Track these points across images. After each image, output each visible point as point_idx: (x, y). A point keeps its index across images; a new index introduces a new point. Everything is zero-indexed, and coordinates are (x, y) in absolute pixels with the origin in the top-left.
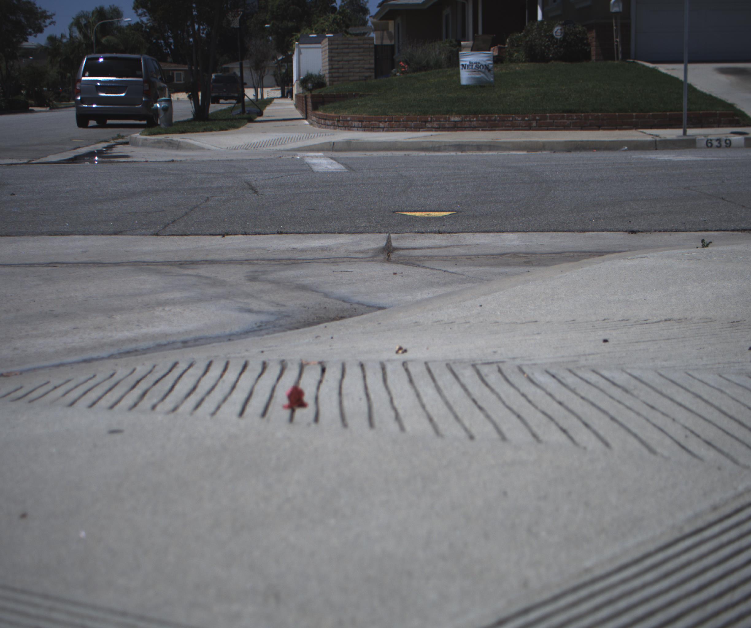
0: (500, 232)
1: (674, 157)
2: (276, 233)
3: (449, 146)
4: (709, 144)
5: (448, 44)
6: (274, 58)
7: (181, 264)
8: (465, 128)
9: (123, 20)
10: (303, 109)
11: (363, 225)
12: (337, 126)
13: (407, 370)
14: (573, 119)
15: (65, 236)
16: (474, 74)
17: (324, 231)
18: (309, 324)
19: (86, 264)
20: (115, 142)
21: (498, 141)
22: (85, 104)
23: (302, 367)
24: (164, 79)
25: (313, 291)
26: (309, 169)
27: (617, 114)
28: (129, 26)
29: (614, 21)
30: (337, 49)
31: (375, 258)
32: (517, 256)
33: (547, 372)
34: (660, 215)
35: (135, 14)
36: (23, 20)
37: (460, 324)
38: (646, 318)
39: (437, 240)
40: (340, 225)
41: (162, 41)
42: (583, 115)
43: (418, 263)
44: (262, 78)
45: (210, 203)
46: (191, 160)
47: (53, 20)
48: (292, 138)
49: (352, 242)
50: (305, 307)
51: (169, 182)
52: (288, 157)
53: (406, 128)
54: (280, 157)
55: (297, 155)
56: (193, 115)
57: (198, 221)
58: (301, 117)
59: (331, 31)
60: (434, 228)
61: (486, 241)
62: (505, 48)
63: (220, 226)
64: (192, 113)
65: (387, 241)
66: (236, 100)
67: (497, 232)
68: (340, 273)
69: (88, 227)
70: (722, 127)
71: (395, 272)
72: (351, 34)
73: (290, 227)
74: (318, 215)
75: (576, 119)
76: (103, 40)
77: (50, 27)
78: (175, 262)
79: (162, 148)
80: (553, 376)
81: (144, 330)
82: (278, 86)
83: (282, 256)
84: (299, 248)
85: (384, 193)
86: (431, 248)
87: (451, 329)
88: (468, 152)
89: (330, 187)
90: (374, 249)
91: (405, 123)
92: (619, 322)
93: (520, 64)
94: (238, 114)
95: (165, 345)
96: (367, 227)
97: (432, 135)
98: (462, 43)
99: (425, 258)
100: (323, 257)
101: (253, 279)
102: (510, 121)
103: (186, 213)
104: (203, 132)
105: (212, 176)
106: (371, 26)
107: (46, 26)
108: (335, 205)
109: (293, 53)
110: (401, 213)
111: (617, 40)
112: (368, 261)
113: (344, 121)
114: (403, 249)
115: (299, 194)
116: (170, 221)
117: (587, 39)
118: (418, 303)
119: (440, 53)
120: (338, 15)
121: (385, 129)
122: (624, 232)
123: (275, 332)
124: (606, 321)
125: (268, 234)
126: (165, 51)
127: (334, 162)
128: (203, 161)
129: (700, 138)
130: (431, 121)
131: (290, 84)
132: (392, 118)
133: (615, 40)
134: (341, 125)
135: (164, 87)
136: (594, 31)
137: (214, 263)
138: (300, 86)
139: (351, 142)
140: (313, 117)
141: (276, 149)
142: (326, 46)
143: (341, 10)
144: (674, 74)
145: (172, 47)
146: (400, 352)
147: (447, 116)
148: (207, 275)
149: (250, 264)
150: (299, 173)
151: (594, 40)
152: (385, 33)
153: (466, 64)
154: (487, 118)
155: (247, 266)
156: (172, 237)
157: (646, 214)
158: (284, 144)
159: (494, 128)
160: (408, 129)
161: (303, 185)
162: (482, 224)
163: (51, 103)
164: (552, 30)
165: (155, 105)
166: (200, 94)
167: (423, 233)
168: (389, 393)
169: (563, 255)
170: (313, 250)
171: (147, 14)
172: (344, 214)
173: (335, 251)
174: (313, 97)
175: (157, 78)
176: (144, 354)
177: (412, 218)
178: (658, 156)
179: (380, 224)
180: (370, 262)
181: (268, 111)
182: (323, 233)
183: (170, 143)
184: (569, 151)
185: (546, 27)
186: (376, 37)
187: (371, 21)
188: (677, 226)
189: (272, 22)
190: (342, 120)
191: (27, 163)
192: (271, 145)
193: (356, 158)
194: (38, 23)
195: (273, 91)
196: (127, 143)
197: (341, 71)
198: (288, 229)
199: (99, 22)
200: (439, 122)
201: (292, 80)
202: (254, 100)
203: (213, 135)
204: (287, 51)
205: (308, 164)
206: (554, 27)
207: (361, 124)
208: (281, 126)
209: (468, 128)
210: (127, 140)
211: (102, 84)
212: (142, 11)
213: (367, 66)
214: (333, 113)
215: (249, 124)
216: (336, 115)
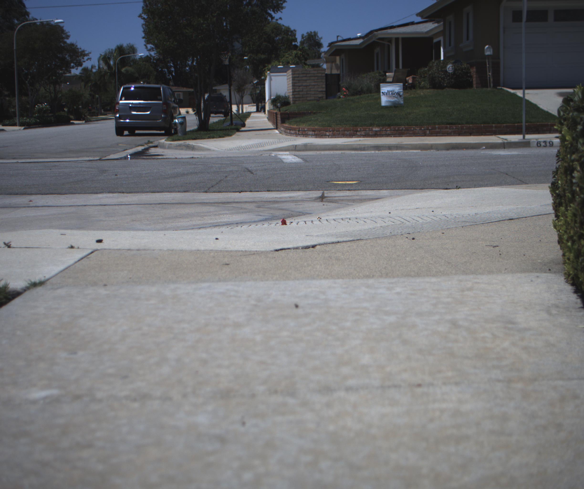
0: (380, 190)
4: (539, 145)
5: (377, 75)
6: (251, 82)
9: (138, 55)
10: (274, 121)
11: (311, 187)
12: (298, 134)
14: (453, 129)
16: (390, 99)
20: (148, 146)
21: (403, 143)
22: (122, 120)
24: (176, 101)
26: (281, 161)
27: (482, 125)
28: (141, 58)
29: (487, 61)
30: (298, 77)
31: (316, 201)
35: (146, 50)
36: (68, 57)
39: (348, 193)
40: (299, 187)
41: (166, 70)
42: (460, 126)
43: (336, 202)
44: (242, 97)
45: (228, 178)
47: (90, 57)
48: (268, 142)
52: (266, 155)
54: (261, 155)
55: (272, 154)
56: (198, 127)
57: (225, 186)
58: (273, 128)
59: (293, 63)
63: (237, 188)
64: (197, 125)
65: (322, 194)
66: (223, 114)
67: (378, 190)
68: (299, 205)
71: (324, 205)
72: (308, 65)
74: (287, 183)
75: (455, 129)
76: (123, 70)
77: (87, 62)
79: (182, 149)
82: (254, 103)
83: (271, 200)
84: (278, 197)
85: (324, 173)
86: (344, 196)
88: (383, 151)
89: (294, 170)
90: (315, 197)
91: (343, 132)
93: (425, 90)
94: (228, 126)
96: (313, 188)
97: (360, 140)
98: (387, 74)
99: (339, 200)
100: (291, 200)
102: (412, 130)
103: (217, 183)
105: (224, 165)
106: (324, 60)
107: (84, 62)
108: (296, 179)
110: (331, 182)
111: (490, 74)
112: (313, 201)
113: (303, 131)
114: (330, 197)
115: (277, 174)
116: (211, 186)
117: (470, 73)
119: (370, 82)
120: (299, 51)
121: (330, 136)
125: (262, 191)
126: (168, 77)
127: (296, 157)
129: (533, 141)
130: (360, 131)
131: (263, 102)
132: (335, 129)
133: (488, 74)
134: (301, 134)
135: (176, 107)
136: (475, 67)
138: (271, 105)
139: (307, 145)
140: (281, 128)
141: (258, 150)
142: (290, 75)
143: (301, 48)
145: (174, 74)
147: (371, 127)
148: (237, 206)
149: (256, 203)
150: (275, 163)
151: (475, 73)
152: (334, 65)
153: (385, 92)
154: (397, 129)
156: (214, 193)
158: (263, 147)
159: (401, 135)
160: (345, 136)
161: (278, 170)
162: (372, 187)
163: (86, 118)
164: (446, 67)
165: (174, 120)
167: (341, 190)
170: (285, 197)
171: (154, 49)
172: (301, 183)
173: (296, 198)
174: (281, 113)
175: (171, 101)
177: (337, 184)
179: (319, 187)
181: (248, 122)
182: (290, 191)
183: (188, 146)
184: (448, 149)
185: (442, 65)
186: (327, 68)
189: (249, 55)
190: (301, 131)
191: (100, 160)
192: (255, 147)
193: (310, 155)
194: (78, 59)
195: (250, 107)
196: (156, 147)
197: (301, 93)
198: (272, 189)
199: (120, 57)
200: (365, 132)
201: (264, 99)
202: (238, 115)
203: (215, 141)
204: (261, 77)
205: (280, 159)
206: (447, 64)
207: (314, 133)
208: (260, 134)
209: (385, 135)
210: (156, 145)
211: (133, 106)
212: (150, 47)
213: (320, 90)
214: (295, 125)
215: (238, 133)
216: (298, 127)
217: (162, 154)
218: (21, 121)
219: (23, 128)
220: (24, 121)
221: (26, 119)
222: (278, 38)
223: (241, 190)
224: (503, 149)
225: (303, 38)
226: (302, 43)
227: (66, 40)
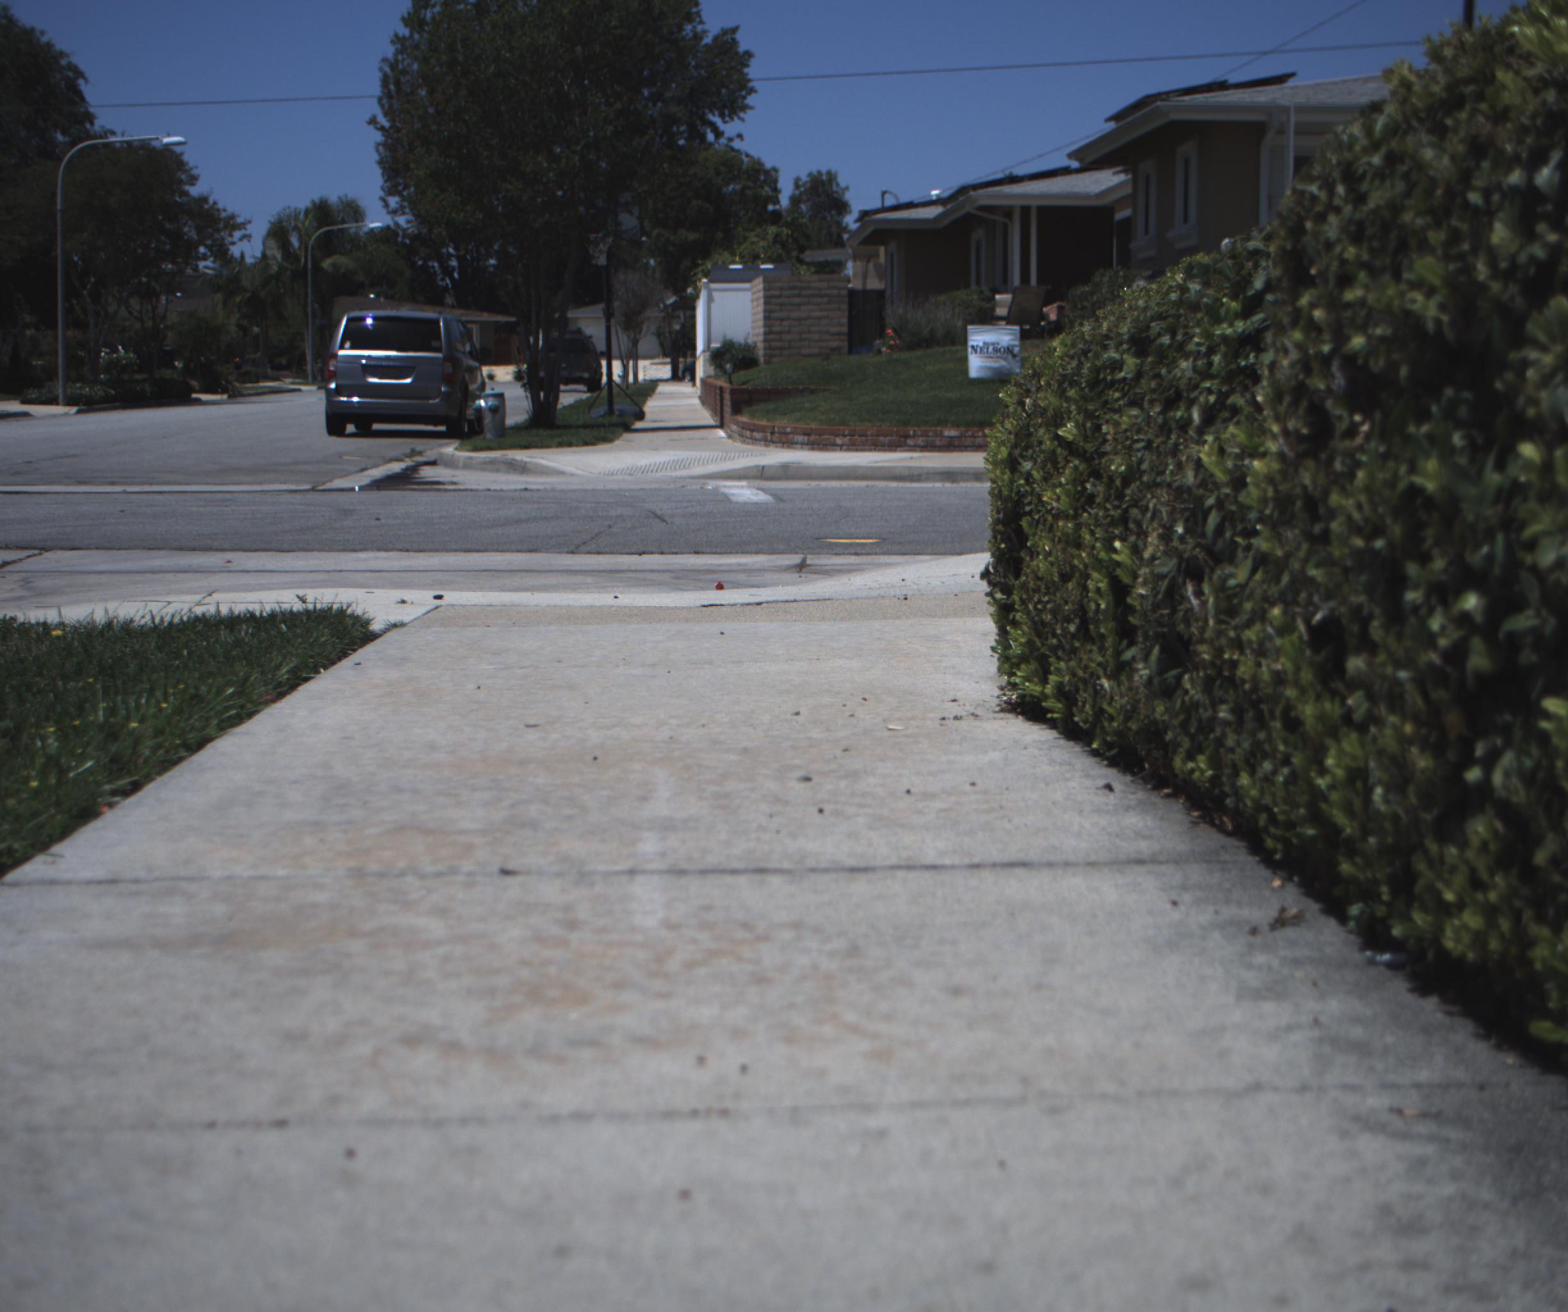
3: (934, 473)
6: (659, 300)
7: (609, 572)
8: (967, 447)
9: (366, 225)
10: (715, 408)
12: (770, 441)
20: (413, 461)
22: (343, 396)
26: (727, 499)
30: (780, 297)
31: (787, 571)
36: (191, 232)
41: (436, 264)
44: (635, 343)
45: (614, 530)
48: (700, 458)
52: (694, 487)
53: (877, 446)
54: (683, 487)
55: (709, 485)
56: (530, 417)
57: (609, 543)
58: (713, 423)
59: (769, 257)
63: (634, 547)
64: (528, 414)
65: (803, 559)
66: (585, 384)
68: (753, 577)
72: (808, 264)
73: (706, 549)
74: (736, 539)
78: (602, 570)
79: (498, 471)
82: (665, 355)
83: (700, 568)
85: (813, 522)
89: (751, 517)
90: (788, 565)
91: (874, 438)
94: (602, 416)
96: (785, 550)
97: (911, 458)
98: (999, 296)
103: (593, 538)
104: (557, 447)
107: (233, 243)
108: (755, 532)
110: (824, 540)
114: (816, 565)
115: (715, 523)
116: (580, 544)
119: (953, 317)
120: (785, 228)
121: (844, 448)
125: (684, 553)
127: (760, 492)
128: (573, 490)
130: (914, 436)
131: (689, 353)
132: (855, 430)
134: (777, 440)
138: (711, 365)
139: (790, 466)
140: (732, 425)
141: (676, 476)
142: (759, 291)
145: (456, 275)
147: (939, 429)
152: (871, 266)
156: (589, 555)
158: (687, 468)
160: (879, 448)
161: (719, 515)
165: (477, 402)
171: (407, 210)
172: (763, 540)
173: (751, 566)
174: (733, 389)
175: (464, 352)
177: (835, 544)
179: (800, 548)
180: (782, 573)
181: (651, 406)
183: (511, 464)
186: (855, 275)
190: (781, 433)
191: (313, 489)
194: (216, 236)
195: (654, 367)
196: (433, 463)
197: (786, 337)
198: (704, 549)
199: (319, 227)
200: (925, 438)
201: (693, 347)
202: (624, 387)
203: (575, 452)
204: (685, 290)
205: (725, 495)
207: (808, 439)
208: (680, 439)
210: (432, 459)
211: (372, 363)
212: (397, 203)
213: (833, 330)
214: (765, 420)
215: (627, 436)
216: (770, 424)
217: (455, 480)
218: (69, 391)
219: (74, 409)
220: (78, 391)
221: (80, 388)
222: (731, 188)
223: (642, 549)
225: (797, 186)
226: (795, 201)
227: (187, 188)
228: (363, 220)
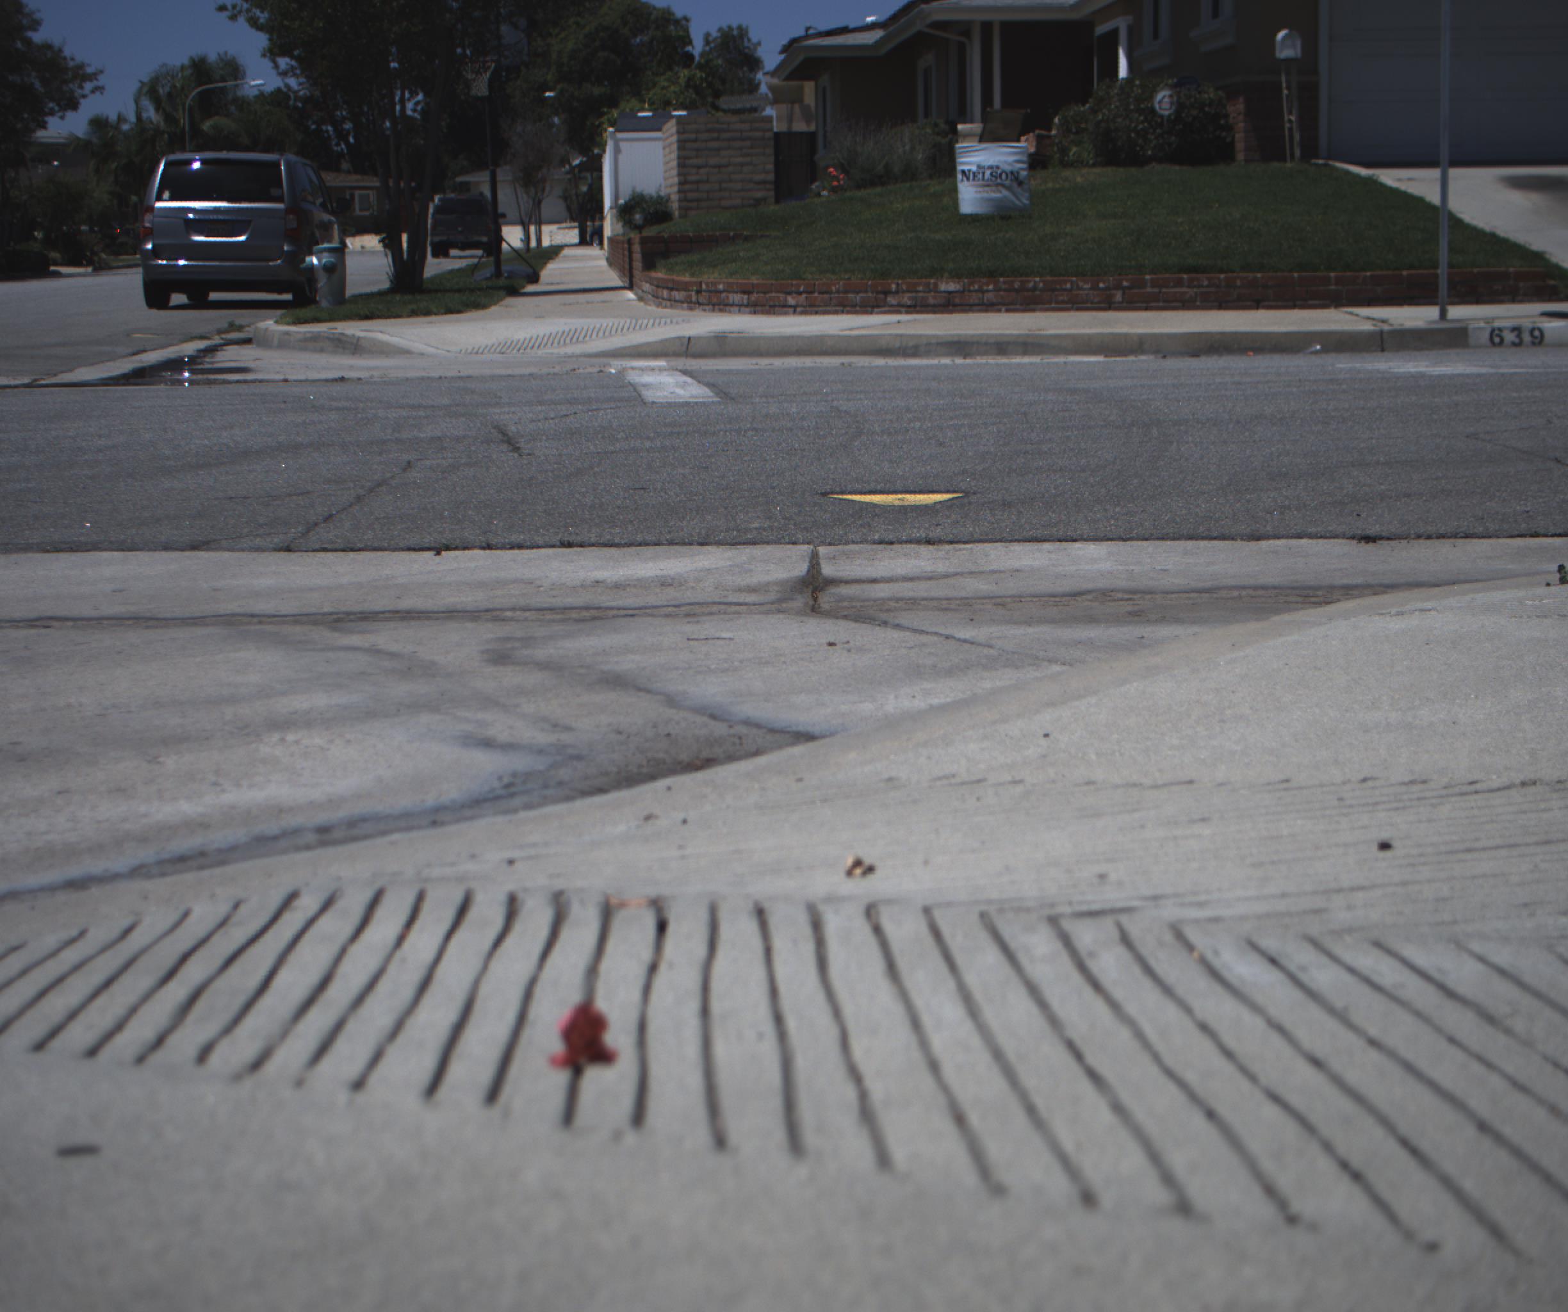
0: (1066, 541)
1: (1427, 366)
2: (558, 543)
3: (938, 344)
4: (1496, 338)
5: (929, 131)
6: (564, 161)
7: (338, 620)
8: (972, 305)
9: (247, 83)
10: (624, 267)
11: (756, 525)
12: (695, 303)
13: (877, 930)
14: (1202, 286)
15: (79, 554)
16: (987, 192)
17: (667, 540)
18: (629, 779)
19: (118, 621)
20: (222, 339)
21: (1042, 332)
22: (162, 260)
23: (607, 913)
24: (329, 206)
25: (639, 689)
26: (634, 396)
27: (1296, 275)
28: (261, 97)
29: (1283, 79)
30: (695, 141)
31: (784, 605)
32: (1109, 598)
33: (1254, 946)
34: (1424, 498)
35: (274, 72)
36: (37, 84)
37: (1000, 784)
38: (1471, 778)
39: (924, 560)
40: (703, 525)
41: (330, 128)
42: (1222, 276)
43: (883, 616)
44: (538, 203)
45: (413, 474)
46: (382, 378)
47: (100, 83)
48: (599, 330)
49: (730, 566)
50: (620, 733)
51: (326, 427)
52: (590, 370)
53: (845, 306)
54: (574, 370)
55: (610, 366)
56: (391, 281)
57: (384, 518)
58: (620, 283)
59: (682, 103)
60: (915, 531)
61: (1037, 562)
62: (1049, 137)
63: (432, 529)
64: (389, 276)
65: (811, 562)
66: (482, 249)
67: (1060, 541)
68: (703, 642)
69: (134, 531)
70: (1521, 302)
71: (832, 640)
72: (724, 111)
73: (589, 531)
74: (654, 503)
75: (1207, 286)
76: (206, 126)
77: (92, 97)
78: (324, 614)
79: (322, 350)
80: (1273, 961)
81: (232, 797)
82: (573, 219)
84: (609, 581)
85: (801, 450)
86: (911, 579)
87: (978, 799)
88: (978, 358)
89: (682, 437)
90: (781, 583)
91: (841, 295)
92: (1404, 789)
93: (1085, 171)
94: (487, 279)
95: (275, 838)
96: (765, 530)
97: (899, 322)
98: (960, 127)
99: (899, 605)
100: (665, 603)
101: (500, 658)
102: (1065, 290)
104: (409, 316)
105: (422, 413)
106: (766, 95)
107: (84, 96)
108: (692, 477)
109: (604, 151)
110: (840, 497)
111: (1291, 118)
112: (768, 612)
113: (710, 292)
114: (847, 582)
115: (612, 452)
116: (321, 518)
117: (1226, 116)
118: (892, 725)
119: (913, 148)
120: (697, 71)
121: (799, 309)
122: (1347, 539)
123: (545, 801)
124: (1370, 783)
125: (539, 547)
126: (335, 148)
127: (689, 380)
128: (407, 379)
129: (1476, 325)
130: (897, 292)
132: (814, 285)
133: (1286, 118)
134: (705, 302)
135: (330, 223)
136: (1241, 100)
137: (413, 618)
138: (619, 221)
139: (726, 337)
140: (644, 283)
141: (566, 353)
143: (703, 61)
144: (1414, 189)
145: (351, 140)
146: (858, 871)
147: (932, 281)
148: (394, 647)
149: (496, 620)
150: (613, 405)
151: (1241, 117)
152: (797, 107)
153: (969, 171)
154: (1017, 285)
155: (489, 625)
156: (322, 555)
157: (1391, 498)
158: (581, 342)
159: (1032, 306)
160: (848, 309)
161: (622, 434)
162: (1023, 521)
163: (96, 258)
164: (1151, 97)
165: (308, 259)
166: (405, 237)
167: (892, 543)
168: (837, 1012)
169: (1215, 595)
170: (642, 584)
171: (298, 72)
172: (711, 499)
173: (693, 588)
174: (644, 241)
175: (314, 203)
176: (222, 863)
177: (867, 509)
178: (1391, 364)
179: (792, 522)
180: (773, 613)
181: (551, 272)
182: (663, 544)
183: (339, 340)
184: (1195, 354)
185: (1140, 91)
186: (777, 117)
187: (766, 83)
188: (1465, 523)
189: (559, 87)
191: (29, 385)
192: (555, 344)
193: (738, 372)
194: (67, 89)
195: (562, 231)
196: (245, 342)
197: (703, 187)
198: (585, 536)
199: (196, 88)
200: (914, 294)
201: (601, 208)
202: (521, 252)
203: (430, 323)
204: (590, 149)
205: (633, 386)
206: (1154, 92)
207: (748, 299)
208: (578, 303)
209: (979, 305)
210: (246, 336)
211: (202, 217)
212: (287, 64)
213: (759, 177)
214: (687, 275)
215: (509, 301)
216: (694, 279)
222: (638, 40)
224: (1380, 354)
225: (707, 42)
226: (706, 55)
227: (30, 34)
228: (243, 78)
